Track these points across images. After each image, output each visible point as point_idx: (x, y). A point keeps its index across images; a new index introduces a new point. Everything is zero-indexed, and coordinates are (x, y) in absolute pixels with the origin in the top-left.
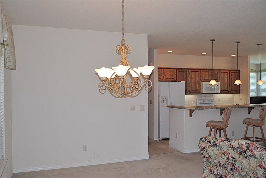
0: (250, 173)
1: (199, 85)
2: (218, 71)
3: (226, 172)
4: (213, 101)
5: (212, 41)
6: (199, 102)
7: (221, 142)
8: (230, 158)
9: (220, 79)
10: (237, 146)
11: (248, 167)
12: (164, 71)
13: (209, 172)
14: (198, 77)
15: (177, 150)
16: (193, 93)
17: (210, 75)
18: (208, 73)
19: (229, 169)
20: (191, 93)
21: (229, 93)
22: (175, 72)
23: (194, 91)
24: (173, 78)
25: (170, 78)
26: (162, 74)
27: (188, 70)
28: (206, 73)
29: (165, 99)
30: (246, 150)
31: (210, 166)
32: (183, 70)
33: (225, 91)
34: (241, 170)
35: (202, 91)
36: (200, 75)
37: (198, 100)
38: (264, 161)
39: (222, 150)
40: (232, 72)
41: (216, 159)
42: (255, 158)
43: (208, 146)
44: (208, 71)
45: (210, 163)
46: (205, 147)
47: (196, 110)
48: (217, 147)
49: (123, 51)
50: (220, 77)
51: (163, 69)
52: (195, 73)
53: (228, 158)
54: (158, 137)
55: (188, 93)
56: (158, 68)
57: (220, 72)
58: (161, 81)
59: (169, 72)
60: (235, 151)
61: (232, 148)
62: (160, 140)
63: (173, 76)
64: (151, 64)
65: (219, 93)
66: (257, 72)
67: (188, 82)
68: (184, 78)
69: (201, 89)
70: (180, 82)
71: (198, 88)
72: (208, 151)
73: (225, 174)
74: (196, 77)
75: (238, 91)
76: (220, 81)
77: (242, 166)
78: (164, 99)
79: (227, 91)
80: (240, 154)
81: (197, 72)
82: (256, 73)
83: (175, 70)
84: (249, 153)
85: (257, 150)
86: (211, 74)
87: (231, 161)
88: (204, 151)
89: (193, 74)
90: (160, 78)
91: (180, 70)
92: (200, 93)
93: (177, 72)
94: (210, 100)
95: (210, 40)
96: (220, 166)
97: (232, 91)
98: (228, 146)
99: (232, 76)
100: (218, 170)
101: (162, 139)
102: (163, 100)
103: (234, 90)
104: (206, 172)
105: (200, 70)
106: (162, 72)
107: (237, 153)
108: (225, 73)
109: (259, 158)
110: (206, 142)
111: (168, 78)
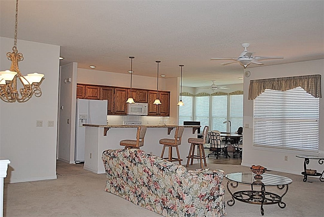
0: (139, 179)
1: (125, 106)
2: (147, 91)
3: (123, 183)
4: (140, 124)
5: (131, 59)
6: (125, 123)
7: (118, 152)
8: (125, 167)
9: (148, 100)
10: (129, 154)
11: (137, 174)
12: (86, 88)
13: (111, 184)
14: (124, 96)
15: (90, 171)
16: (118, 114)
17: (137, 96)
18: (135, 93)
19: (125, 179)
20: (115, 113)
21: (158, 115)
22: (99, 89)
23: (120, 111)
24: (95, 96)
25: (92, 96)
26: (83, 91)
27: (113, 89)
28: (134, 93)
29: (84, 118)
30: (135, 158)
31: (111, 178)
32: (108, 88)
33: (153, 114)
34: (133, 177)
35: (128, 112)
36: (126, 94)
37: (124, 122)
38: (147, 165)
39: (119, 160)
40: (162, 93)
41: (115, 171)
42: (141, 164)
43: (109, 158)
44: (135, 91)
45: (111, 175)
46: (107, 160)
47: (110, 128)
48: (116, 159)
49: (14, 58)
50: (149, 97)
51: (84, 86)
52: (121, 92)
53: (123, 168)
54: (75, 160)
55: (112, 113)
56: (77, 84)
57: (149, 93)
58: (80, 98)
59: (91, 89)
60: (128, 159)
61: (125, 157)
62: (76, 163)
63: (96, 94)
64: (69, 78)
65: (147, 115)
66: (194, 96)
67: (113, 102)
68: (109, 96)
69: (127, 109)
70: (103, 100)
71: (123, 108)
72: (109, 164)
73: (123, 184)
74: (122, 96)
75: (167, 114)
76: (148, 102)
77: (133, 173)
78: (82, 118)
79: (155, 114)
80: (131, 162)
81: (124, 91)
82: (192, 97)
83: (99, 88)
84: (137, 160)
85: (142, 156)
86: (139, 94)
87: (126, 170)
88: (107, 165)
89: (118, 94)
90: (81, 96)
91: (104, 88)
92: (126, 114)
93: (101, 90)
94: (138, 122)
95: (130, 57)
96: (118, 177)
97: (161, 114)
98: (123, 156)
99: (162, 97)
100: (117, 182)
101: (79, 162)
102: (82, 120)
103: (163, 112)
104: (109, 185)
105: (127, 90)
106: (84, 88)
107: (129, 161)
108: (154, 94)
109: (143, 163)
110: (107, 155)
111: (90, 96)
